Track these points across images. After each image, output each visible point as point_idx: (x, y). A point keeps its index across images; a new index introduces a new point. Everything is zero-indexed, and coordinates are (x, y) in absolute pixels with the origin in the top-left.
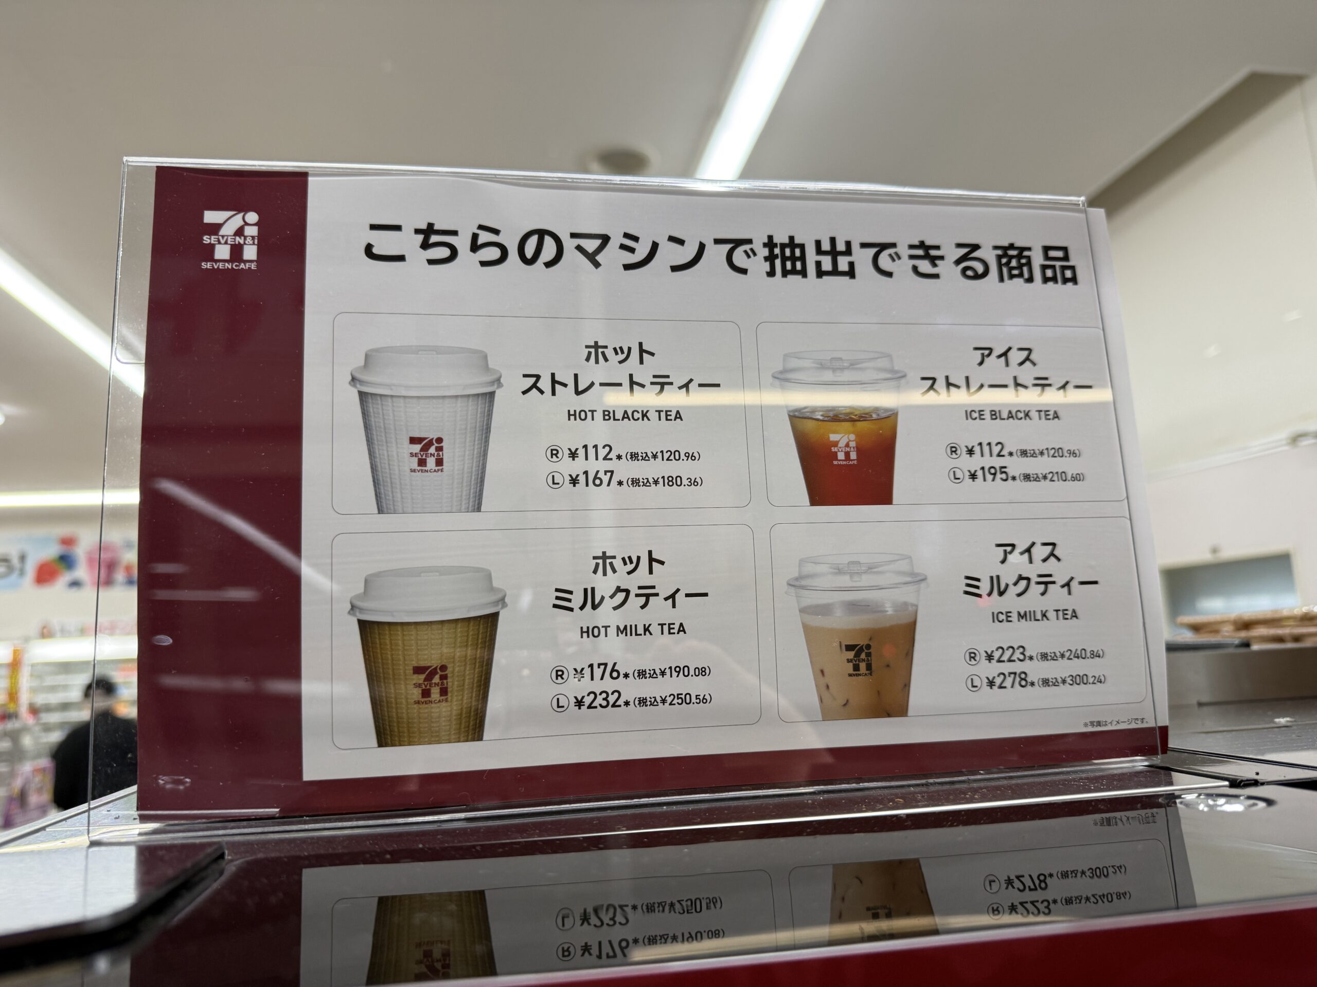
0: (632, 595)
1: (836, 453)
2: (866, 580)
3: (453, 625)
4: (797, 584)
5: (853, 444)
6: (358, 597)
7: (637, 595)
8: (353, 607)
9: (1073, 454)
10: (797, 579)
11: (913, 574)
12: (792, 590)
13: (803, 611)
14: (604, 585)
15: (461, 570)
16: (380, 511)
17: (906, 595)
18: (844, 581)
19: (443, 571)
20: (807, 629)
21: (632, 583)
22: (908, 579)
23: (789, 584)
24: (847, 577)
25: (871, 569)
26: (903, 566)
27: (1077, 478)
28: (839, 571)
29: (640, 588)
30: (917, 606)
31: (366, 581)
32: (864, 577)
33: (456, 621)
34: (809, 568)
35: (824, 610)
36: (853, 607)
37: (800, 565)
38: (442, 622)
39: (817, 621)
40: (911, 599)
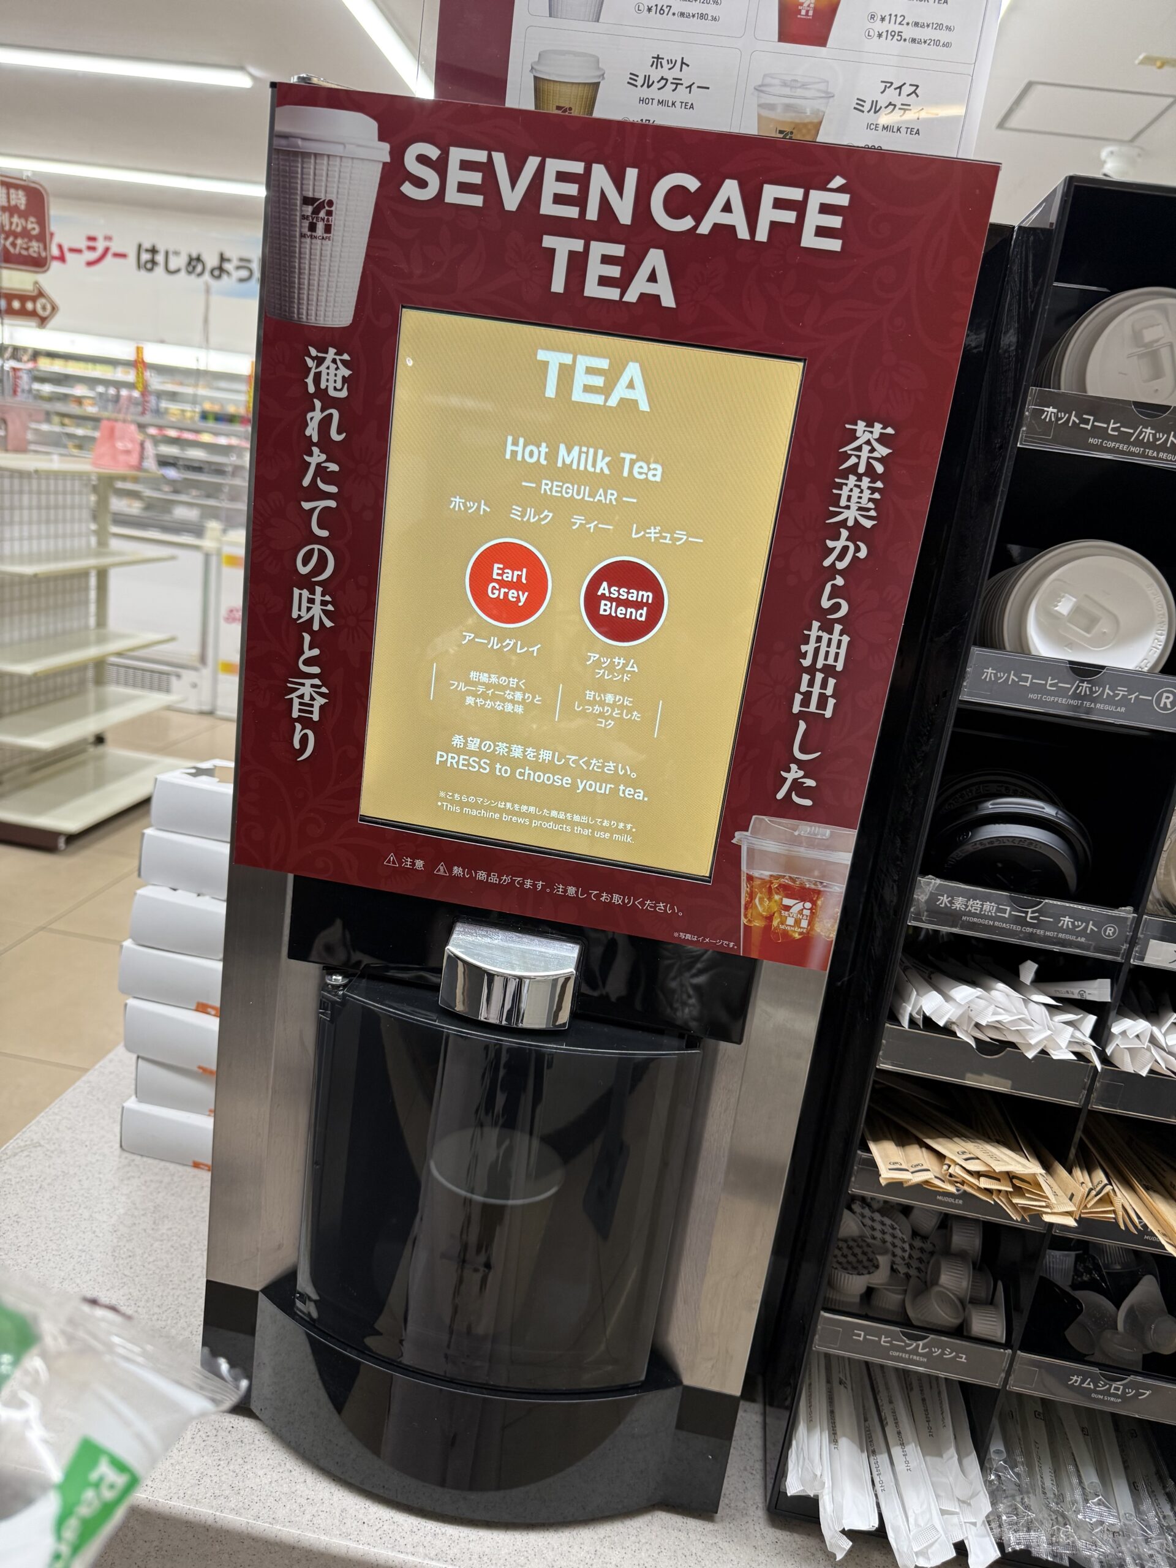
0: (669, 83)
1: (800, 10)
2: (799, 92)
3: (577, 86)
4: (759, 89)
5: (812, 6)
6: (535, 63)
7: (672, 83)
8: (532, 68)
9: (949, 28)
10: (760, 86)
11: (826, 92)
12: (756, 93)
13: (760, 106)
14: (655, 75)
15: (584, 55)
16: (550, 16)
17: (819, 105)
18: (787, 91)
19: (576, 54)
20: (760, 117)
21: (670, 75)
22: (823, 95)
23: (755, 89)
24: (788, 89)
25: (804, 86)
26: (822, 86)
27: (947, 45)
28: (785, 84)
29: (674, 79)
30: (824, 113)
31: (540, 55)
32: (798, 90)
33: (579, 84)
34: (768, 80)
35: (771, 107)
36: (788, 107)
37: (763, 79)
38: (573, 83)
39: (766, 113)
40: (823, 109)
